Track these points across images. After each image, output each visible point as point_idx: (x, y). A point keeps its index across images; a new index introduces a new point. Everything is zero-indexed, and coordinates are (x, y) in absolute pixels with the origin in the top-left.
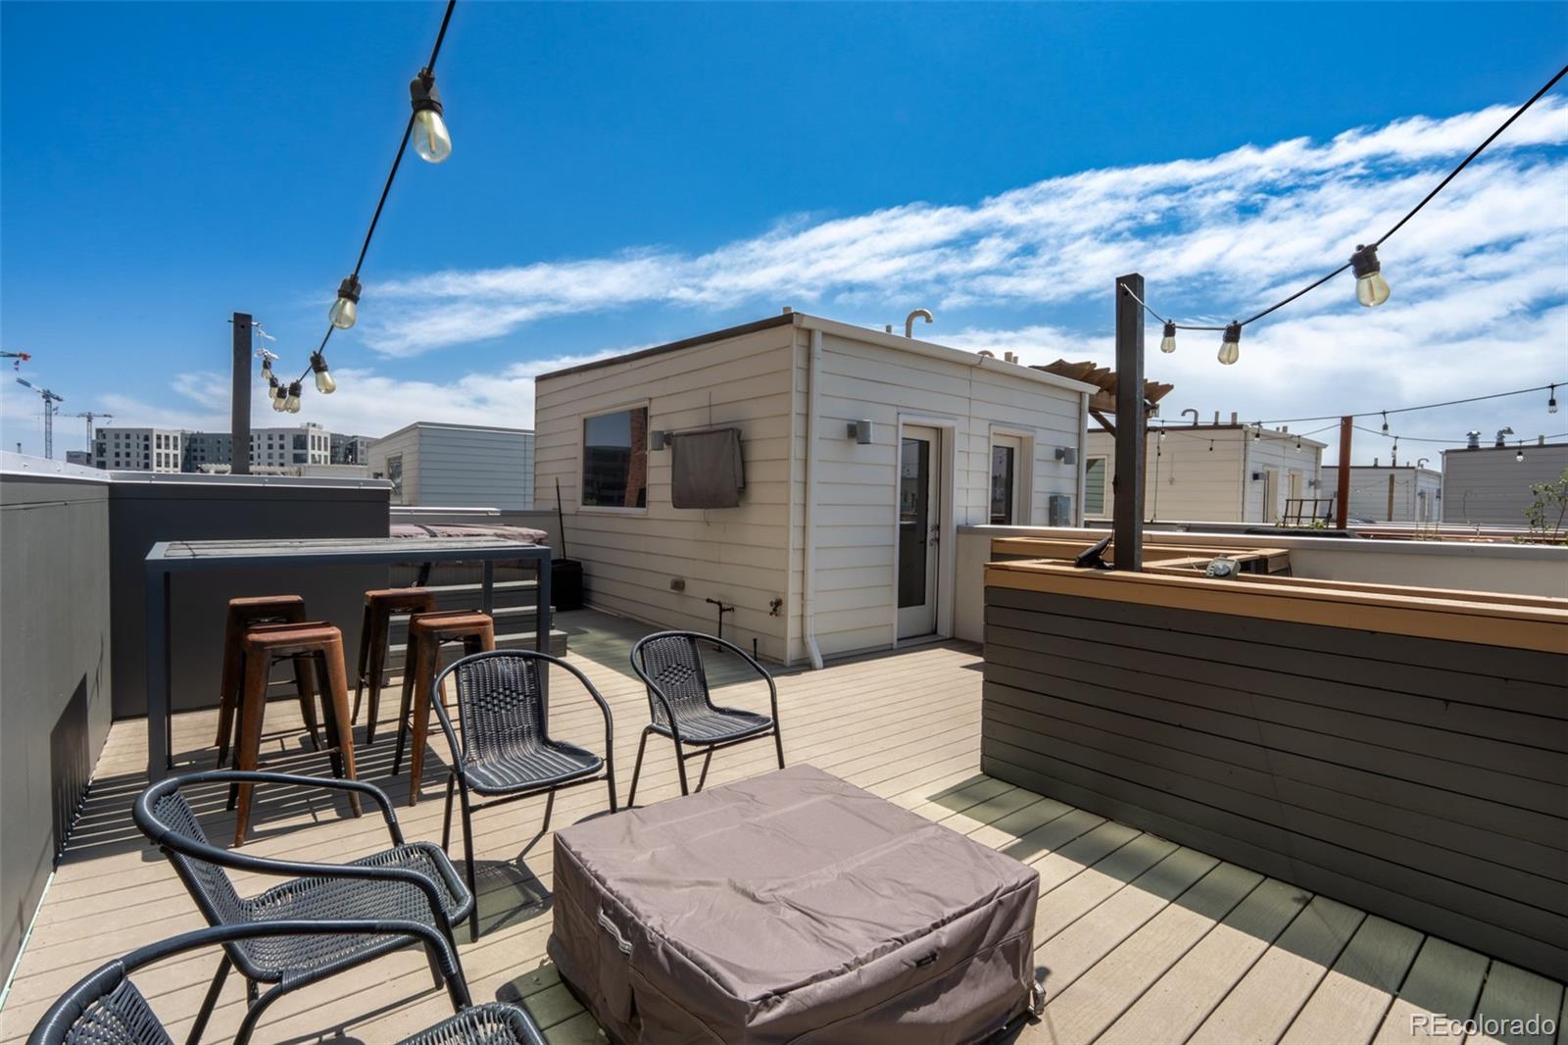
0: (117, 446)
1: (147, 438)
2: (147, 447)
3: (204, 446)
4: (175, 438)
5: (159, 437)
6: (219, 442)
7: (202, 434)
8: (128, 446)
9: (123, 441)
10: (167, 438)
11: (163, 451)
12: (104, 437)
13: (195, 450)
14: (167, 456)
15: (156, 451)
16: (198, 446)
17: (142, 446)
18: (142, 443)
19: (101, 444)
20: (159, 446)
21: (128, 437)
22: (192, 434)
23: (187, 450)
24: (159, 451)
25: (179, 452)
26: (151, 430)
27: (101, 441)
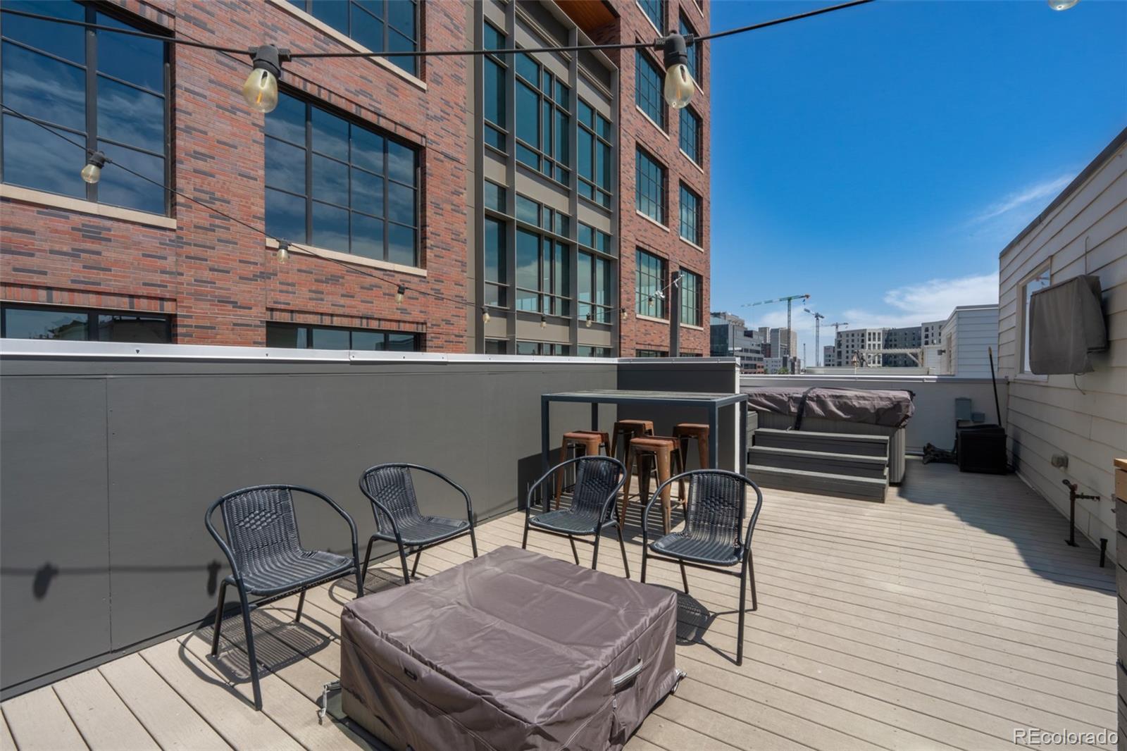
0: (848, 341)
1: (863, 335)
2: (863, 341)
3: (897, 337)
4: (879, 334)
5: (870, 334)
6: (906, 334)
7: (896, 329)
8: (853, 341)
9: (850, 338)
10: (874, 334)
11: (872, 342)
12: (841, 336)
13: (891, 341)
14: (874, 345)
15: (868, 342)
16: (893, 337)
17: (860, 341)
18: (860, 338)
19: (840, 341)
20: (870, 340)
21: (853, 335)
22: (889, 331)
23: (886, 341)
24: (870, 342)
25: (881, 342)
26: (866, 330)
27: (839, 339)
